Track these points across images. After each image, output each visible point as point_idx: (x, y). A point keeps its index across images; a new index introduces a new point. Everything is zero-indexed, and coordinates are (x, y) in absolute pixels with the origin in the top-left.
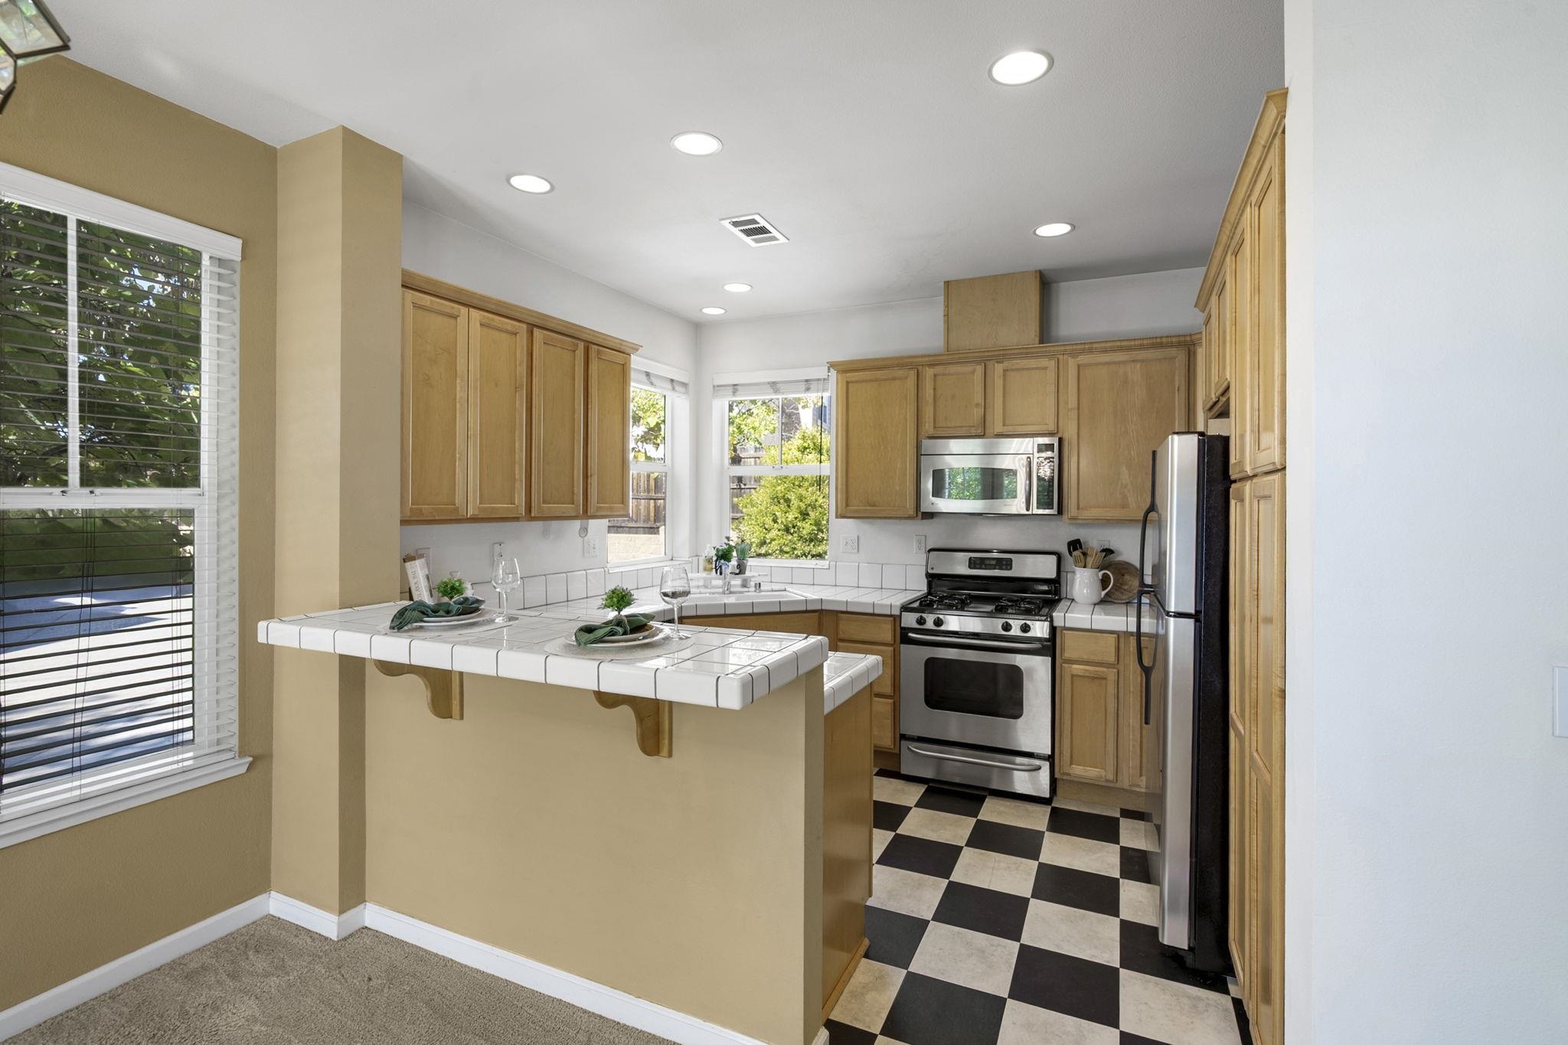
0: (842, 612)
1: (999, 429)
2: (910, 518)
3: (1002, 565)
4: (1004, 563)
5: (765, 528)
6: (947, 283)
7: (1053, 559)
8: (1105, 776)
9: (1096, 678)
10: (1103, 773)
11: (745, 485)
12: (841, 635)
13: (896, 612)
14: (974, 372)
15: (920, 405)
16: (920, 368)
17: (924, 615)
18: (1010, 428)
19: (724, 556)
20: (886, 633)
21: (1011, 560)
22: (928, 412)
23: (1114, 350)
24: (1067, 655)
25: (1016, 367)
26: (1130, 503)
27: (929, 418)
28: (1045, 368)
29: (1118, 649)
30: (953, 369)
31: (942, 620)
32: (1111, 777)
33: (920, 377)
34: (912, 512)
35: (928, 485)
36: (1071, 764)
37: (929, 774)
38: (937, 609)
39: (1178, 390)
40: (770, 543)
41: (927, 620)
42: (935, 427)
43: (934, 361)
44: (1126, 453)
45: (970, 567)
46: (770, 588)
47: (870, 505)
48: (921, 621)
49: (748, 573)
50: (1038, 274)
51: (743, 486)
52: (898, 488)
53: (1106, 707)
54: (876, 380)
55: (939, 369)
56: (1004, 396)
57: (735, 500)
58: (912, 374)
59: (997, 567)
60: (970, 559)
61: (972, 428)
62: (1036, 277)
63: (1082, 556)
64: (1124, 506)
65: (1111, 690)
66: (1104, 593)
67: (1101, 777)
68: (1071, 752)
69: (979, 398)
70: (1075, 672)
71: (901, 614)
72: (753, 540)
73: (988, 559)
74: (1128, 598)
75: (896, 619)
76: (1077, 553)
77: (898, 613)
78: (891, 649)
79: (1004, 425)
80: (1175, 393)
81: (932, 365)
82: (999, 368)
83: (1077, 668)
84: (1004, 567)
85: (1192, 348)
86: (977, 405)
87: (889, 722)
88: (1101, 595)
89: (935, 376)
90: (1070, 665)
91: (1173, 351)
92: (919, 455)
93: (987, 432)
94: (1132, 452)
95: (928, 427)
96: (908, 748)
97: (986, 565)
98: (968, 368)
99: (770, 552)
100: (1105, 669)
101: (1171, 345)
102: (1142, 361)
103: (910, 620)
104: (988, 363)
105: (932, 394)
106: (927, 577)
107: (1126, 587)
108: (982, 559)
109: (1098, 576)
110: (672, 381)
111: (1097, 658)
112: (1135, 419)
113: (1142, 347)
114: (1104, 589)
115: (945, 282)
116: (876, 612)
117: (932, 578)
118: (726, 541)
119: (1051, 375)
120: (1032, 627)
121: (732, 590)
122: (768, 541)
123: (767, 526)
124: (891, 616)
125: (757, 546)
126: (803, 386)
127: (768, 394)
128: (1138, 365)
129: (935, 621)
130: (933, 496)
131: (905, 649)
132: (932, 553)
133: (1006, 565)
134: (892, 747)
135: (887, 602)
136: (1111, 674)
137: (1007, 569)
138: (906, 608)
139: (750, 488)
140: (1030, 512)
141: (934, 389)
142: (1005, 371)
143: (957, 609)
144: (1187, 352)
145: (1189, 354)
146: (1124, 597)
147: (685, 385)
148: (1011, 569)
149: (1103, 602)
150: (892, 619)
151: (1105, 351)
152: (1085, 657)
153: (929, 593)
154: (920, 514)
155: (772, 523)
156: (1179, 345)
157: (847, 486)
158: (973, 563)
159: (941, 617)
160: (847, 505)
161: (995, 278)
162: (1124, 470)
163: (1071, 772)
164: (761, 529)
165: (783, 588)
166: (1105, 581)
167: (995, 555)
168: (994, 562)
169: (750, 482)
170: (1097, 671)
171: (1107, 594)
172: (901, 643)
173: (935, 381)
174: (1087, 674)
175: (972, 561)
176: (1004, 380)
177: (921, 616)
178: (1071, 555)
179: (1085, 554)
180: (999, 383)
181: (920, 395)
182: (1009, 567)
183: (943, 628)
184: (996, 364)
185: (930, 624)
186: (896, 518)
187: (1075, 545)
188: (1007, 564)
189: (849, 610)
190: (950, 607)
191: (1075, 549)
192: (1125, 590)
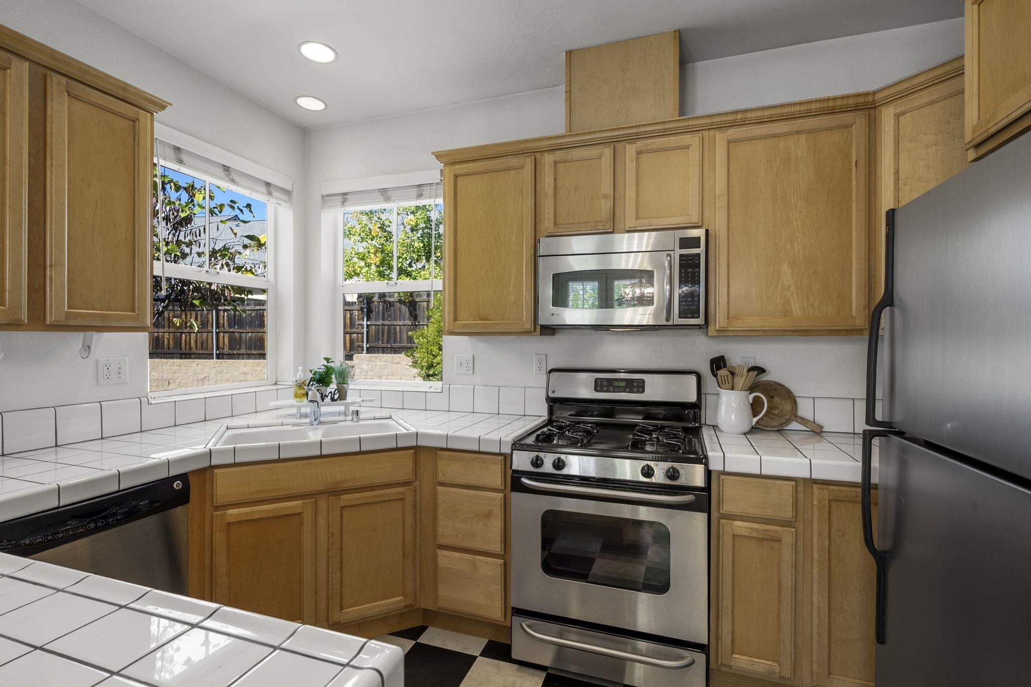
0: (442, 449)
1: (630, 223)
2: (526, 333)
3: (634, 387)
4: (635, 384)
5: (432, 355)
6: (569, 53)
7: (693, 379)
8: (780, 672)
9: (767, 539)
10: (775, 666)
11: (419, 322)
12: (441, 478)
13: (506, 450)
14: (601, 155)
15: (538, 199)
16: (538, 155)
17: (541, 455)
18: (645, 221)
19: (322, 379)
20: (494, 476)
21: (643, 381)
22: (547, 206)
23: (771, 120)
24: (727, 508)
25: (654, 147)
26: (794, 310)
27: (548, 213)
28: (687, 147)
29: (796, 501)
30: (577, 153)
31: (563, 462)
32: (787, 673)
33: (538, 166)
34: (528, 326)
35: (547, 292)
36: (733, 653)
37: (546, 660)
38: (558, 446)
39: (856, 166)
40: (436, 366)
41: (545, 460)
42: (555, 224)
43: (554, 146)
44: (788, 247)
45: (596, 390)
46: (372, 416)
47: (481, 319)
48: (537, 463)
49: (349, 399)
50: (677, 34)
51: (417, 324)
52: (513, 299)
53: (779, 578)
54: (489, 172)
55: (559, 155)
56: (637, 184)
57: (410, 333)
58: (529, 162)
59: (628, 390)
60: (596, 380)
61: (599, 224)
62: (675, 38)
63: (730, 376)
64: (787, 313)
65: (787, 555)
66: (755, 420)
67: (774, 673)
68: (733, 638)
69: (607, 189)
70: (739, 531)
71: (512, 453)
72: (423, 364)
73: (616, 380)
74: (780, 425)
75: (507, 459)
76: (722, 372)
77: (508, 451)
78: (502, 495)
79: (637, 219)
80: (851, 169)
81: (552, 150)
82: (631, 150)
83: (740, 526)
84: (635, 390)
85: (872, 113)
86: (605, 196)
87: (498, 588)
88: (752, 422)
89: (556, 163)
90: (731, 522)
91: (849, 117)
92: (536, 256)
93: (617, 226)
94: (796, 245)
95: (547, 224)
96: (521, 625)
97: (614, 387)
98: (594, 152)
99: (436, 373)
100: (779, 528)
101: (845, 110)
102: (809, 132)
103: (522, 461)
104: (617, 145)
105: (553, 184)
106: (547, 402)
107: (776, 412)
108: (610, 381)
109: (748, 399)
110: (268, 184)
111: (769, 513)
112: (799, 204)
113: (807, 115)
114: (755, 416)
115: (566, 52)
116: (482, 449)
117: (554, 403)
118: (325, 363)
119: (694, 154)
120: (681, 472)
121: (322, 419)
122: (435, 365)
123: (434, 353)
124: (500, 454)
125: (426, 369)
126: (415, 192)
127: (377, 202)
128: (803, 137)
129: (554, 462)
130: (553, 306)
131: (517, 498)
132: (552, 374)
133: (638, 387)
134: (503, 620)
135: (495, 436)
136: (787, 535)
137: (638, 392)
138: (518, 444)
139: (423, 325)
140: (670, 323)
141: (555, 179)
142: (639, 153)
143: (581, 447)
144: (867, 117)
145: (869, 119)
146: (774, 424)
147: (288, 193)
148: (643, 391)
149: (754, 430)
150: (502, 458)
151: (760, 122)
152: (752, 511)
153: (550, 422)
154: (538, 328)
155: (438, 351)
156: (856, 109)
157: (455, 296)
158: (599, 386)
159: (563, 457)
160: (455, 319)
161: (626, 42)
162: (786, 268)
163: (732, 663)
164: (429, 356)
165: (388, 415)
166: (755, 407)
167: (622, 376)
168: (623, 384)
169: (424, 320)
170: (767, 530)
171: (757, 422)
172: (511, 491)
173: (555, 169)
174: (755, 534)
175: (599, 383)
176: (637, 163)
177: (537, 457)
178: (715, 375)
179: (733, 374)
180: (631, 166)
181: (538, 187)
182: (641, 390)
183: (565, 471)
184: (627, 146)
185: (548, 467)
186: (511, 333)
187: (718, 363)
188: (640, 386)
189: (450, 446)
190: (574, 444)
191: (719, 368)
192: (776, 415)
